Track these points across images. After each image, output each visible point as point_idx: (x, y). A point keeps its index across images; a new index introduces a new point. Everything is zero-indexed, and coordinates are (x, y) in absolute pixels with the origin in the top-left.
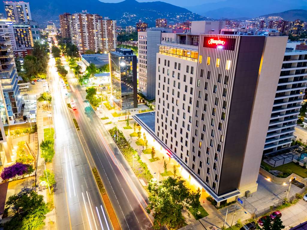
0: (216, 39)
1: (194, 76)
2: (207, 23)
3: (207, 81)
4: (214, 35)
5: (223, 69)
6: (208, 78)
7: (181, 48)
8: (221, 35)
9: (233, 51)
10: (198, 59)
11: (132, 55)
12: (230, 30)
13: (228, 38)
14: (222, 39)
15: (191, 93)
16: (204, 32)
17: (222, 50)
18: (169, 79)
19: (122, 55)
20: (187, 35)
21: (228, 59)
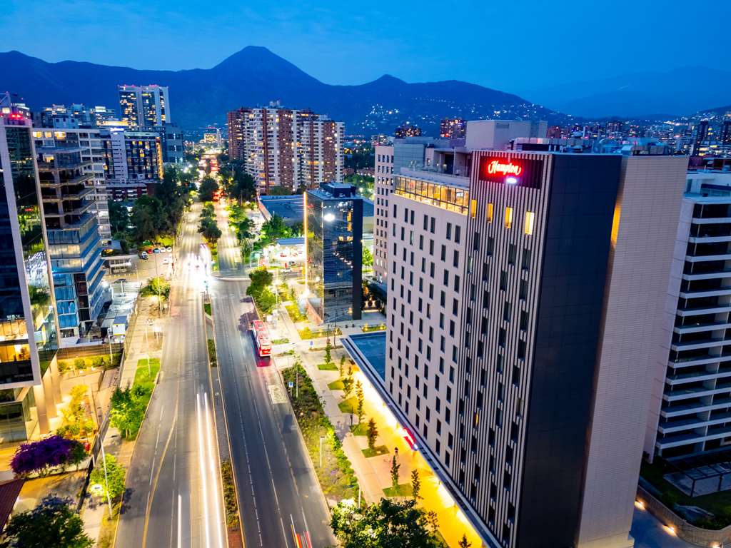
0: (503, 161)
1: (461, 248)
2: (498, 126)
3: (488, 260)
5: (519, 232)
6: (490, 253)
7: (436, 181)
8: (513, 152)
9: (539, 190)
10: (468, 208)
11: (352, 197)
12: (533, 141)
13: (528, 159)
14: (515, 161)
15: (457, 289)
16: (492, 146)
17: (517, 187)
18: (412, 254)
19: (330, 197)
20: (457, 153)
21: (529, 210)
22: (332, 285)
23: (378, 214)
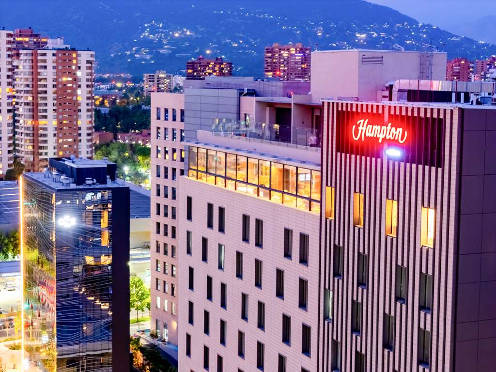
0: (376, 118)
1: (311, 273)
2: (364, 60)
3: (360, 295)
4: (370, 103)
5: (412, 244)
6: (362, 283)
7: (263, 155)
8: (394, 103)
9: (440, 170)
10: (321, 202)
11: (110, 184)
12: (425, 85)
14: (397, 119)
15: (306, 350)
16: (356, 95)
17: (402, 164)
18: (223, 286)
19: (68, 184)
20: (295, 104)
21: (426, 204)
22: (74, 349)
23: (158, 213)
